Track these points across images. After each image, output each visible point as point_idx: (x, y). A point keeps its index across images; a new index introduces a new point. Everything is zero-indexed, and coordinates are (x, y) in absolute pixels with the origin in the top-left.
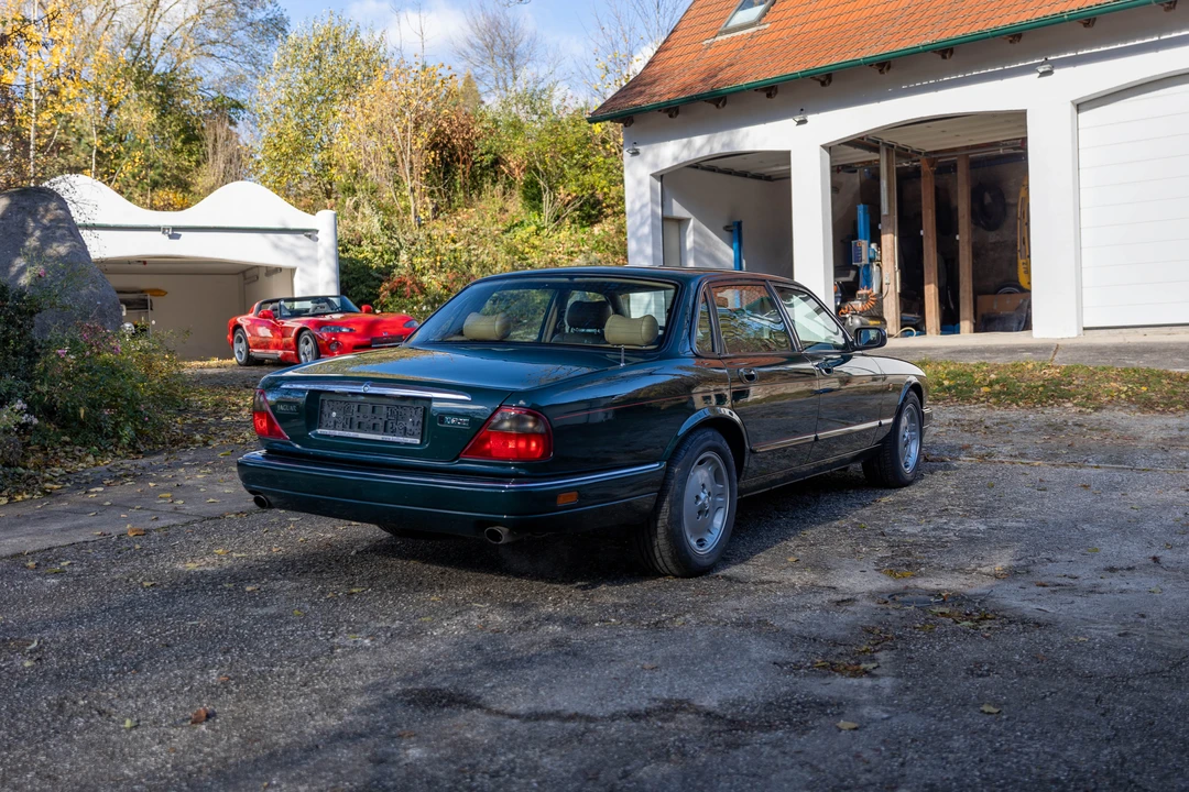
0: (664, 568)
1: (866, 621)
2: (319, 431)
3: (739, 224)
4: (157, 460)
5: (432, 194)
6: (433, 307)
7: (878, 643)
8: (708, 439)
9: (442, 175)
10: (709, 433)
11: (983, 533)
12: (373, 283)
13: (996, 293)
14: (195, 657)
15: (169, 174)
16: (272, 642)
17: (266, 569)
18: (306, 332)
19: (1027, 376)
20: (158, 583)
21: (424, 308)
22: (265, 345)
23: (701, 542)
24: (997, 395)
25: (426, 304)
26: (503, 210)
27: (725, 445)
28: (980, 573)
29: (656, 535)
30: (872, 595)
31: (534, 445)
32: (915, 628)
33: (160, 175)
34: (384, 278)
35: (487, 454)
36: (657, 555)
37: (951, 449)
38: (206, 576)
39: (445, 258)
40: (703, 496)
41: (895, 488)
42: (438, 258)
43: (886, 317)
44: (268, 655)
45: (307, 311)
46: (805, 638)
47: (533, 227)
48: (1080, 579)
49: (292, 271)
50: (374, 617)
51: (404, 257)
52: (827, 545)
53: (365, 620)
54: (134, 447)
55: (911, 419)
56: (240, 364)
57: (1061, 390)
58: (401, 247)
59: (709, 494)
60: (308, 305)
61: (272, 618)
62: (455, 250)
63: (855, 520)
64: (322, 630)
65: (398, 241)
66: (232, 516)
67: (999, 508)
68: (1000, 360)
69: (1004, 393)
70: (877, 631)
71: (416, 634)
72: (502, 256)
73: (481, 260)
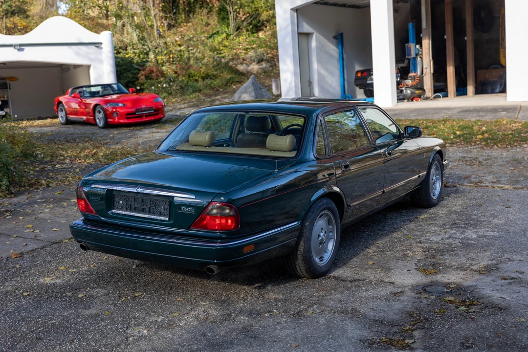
0: (302, 275)
1: (409, 308)
2: (114, 211)
3: (342, 35)
4: (23, 199)
5: (166, 18)
6: (169, 84)
7: (415, 324)
8: (323, 204)
9: (171, 4)
10: (325, 201)
11: (475, 240)
12: (135, 71)
13: (487, 68)
14: (56, 347)
15: (14, 5)
16: (95, 334)
17: (88, 281)
18: (98, 107)
19: (503, 128)
20: (31, 293)
21: (164, 85)
22: (75, 113)
23: (321, 259)
24: (486, 140)
25: (165, 83)
26: (208, 24)
27: (334, 206)
28: (472, 270)
29: (297, 258)
30: (414, 288)
31: (230, 221)
32: (435, 312)
33: (9, 6)
34: (141, 68)
35: (205, 227)
36: (298, 269)
37: (460, 178)
38: (56, 287)
39: (175, 56)
40: (322, 234)
41: (428, 208)
42: (171, 56)
43: (425, 88)
44: (93, 344)
45: (98, 92)
46: (377, 321)
47: (225, 35)
48: (525, 274)
49: (89, 67)
50: (148, 314)
51: (152, 56)
52: (390, 251)
53: (143, 316)
54: (9, 190)
55: (437, 169)
56: (63, 124)
57: (522, 137)
58: (150, 50)
59: (325, 232)
60: (99, 89)
61: (94, 317)
62: (180, 51)
63: (406, 232)
64: (121, 324)
65: (148, 46)
66: (67, 241)
67: (484, 221)
68: (488, 118)
69: (490, 139)
70: (415, 315)
71: (170, 325)
72: (208, 53)
73: (195, 56)
